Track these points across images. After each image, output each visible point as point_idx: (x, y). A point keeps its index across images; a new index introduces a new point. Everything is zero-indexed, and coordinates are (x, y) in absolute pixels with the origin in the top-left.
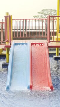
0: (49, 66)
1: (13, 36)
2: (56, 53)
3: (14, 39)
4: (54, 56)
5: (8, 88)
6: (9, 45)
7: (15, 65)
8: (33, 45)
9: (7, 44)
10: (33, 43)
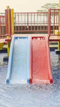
0: (49, 60)
1: (15, 30)
2: (58, 48)
3: (15, 33)
4: (56, 50)
5: (8, 81)
6: (10, 39)
7: (16, 58)
8: (34, 39)
9: (8, 38)
10: (34, 36)
